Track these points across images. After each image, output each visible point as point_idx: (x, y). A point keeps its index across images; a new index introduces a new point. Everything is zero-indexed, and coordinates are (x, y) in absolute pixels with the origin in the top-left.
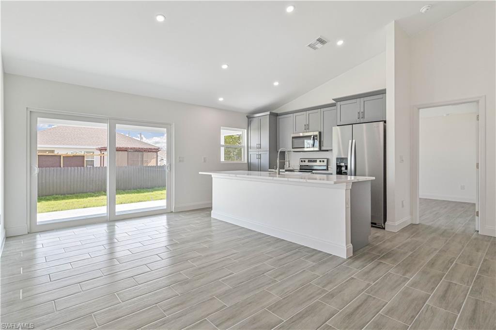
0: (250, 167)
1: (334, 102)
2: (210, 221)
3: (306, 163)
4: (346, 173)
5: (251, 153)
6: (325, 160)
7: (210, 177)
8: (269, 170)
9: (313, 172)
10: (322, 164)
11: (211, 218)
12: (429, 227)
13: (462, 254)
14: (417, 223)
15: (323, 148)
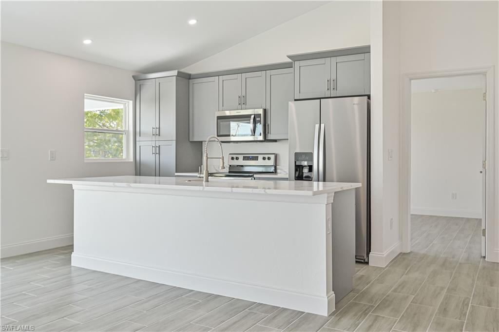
0: (139, 170)
1: (289, 60)
2: (70, 273)
3: (241, 162)
4: (309, 178)
5: (142, 144)
6: (272, 157)
7: (70, 190)
8: (176, 174)
9: (255, 176)
10: (267, 162)
11: (71, 267)
12: (424, 256)
13: (475, 291)
14: (408, 252)
15: (270, 137)
